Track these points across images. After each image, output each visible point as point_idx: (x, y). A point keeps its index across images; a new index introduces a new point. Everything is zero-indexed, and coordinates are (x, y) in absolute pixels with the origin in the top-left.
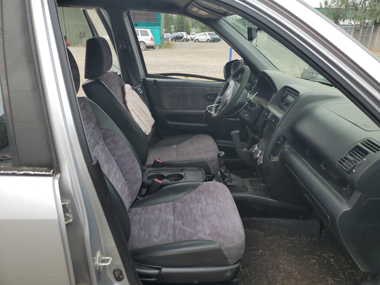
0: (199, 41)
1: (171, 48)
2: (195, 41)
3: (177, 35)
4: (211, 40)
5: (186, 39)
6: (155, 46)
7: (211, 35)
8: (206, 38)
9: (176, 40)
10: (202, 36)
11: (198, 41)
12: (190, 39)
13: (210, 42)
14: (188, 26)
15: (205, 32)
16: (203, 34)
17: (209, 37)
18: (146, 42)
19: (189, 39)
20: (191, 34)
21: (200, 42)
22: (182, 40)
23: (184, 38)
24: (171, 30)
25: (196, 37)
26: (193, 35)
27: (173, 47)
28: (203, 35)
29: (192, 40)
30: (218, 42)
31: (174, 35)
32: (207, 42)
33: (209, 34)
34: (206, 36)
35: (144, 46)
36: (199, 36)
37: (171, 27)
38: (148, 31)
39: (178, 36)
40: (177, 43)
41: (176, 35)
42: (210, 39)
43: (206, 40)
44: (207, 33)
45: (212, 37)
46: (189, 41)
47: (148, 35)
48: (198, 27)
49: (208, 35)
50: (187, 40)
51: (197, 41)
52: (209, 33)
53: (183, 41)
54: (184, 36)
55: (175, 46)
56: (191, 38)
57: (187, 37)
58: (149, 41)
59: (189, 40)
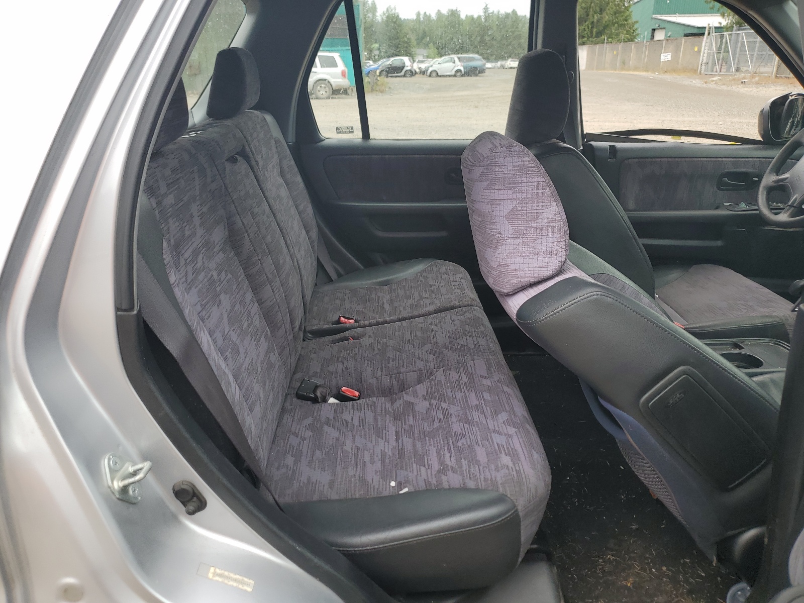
0: (439, 74)
1: (382, 92)
2: (430, 76)
3: (391, 63)
4: (463, 73)
5: (410, 71)
6: (350, 88)
7: (463, 62)
8: (453, 68)
9: (389, 75)
10: (444, 63)
11: (436, 74)
12: (418, 70)
13: (463, 76)
14: (408, 43)
15: (449, 54)
16: (447, 59)
17: (460, 66)
18: (332, 81)
19: (415, 71)
20: (417, 60)
21: (440, 76)
22: (402, 73)
23: (406, 69)
24: (373, 55)
25: (432, 66)
26: (422, 62)
27: (387, 89)
28: (447, 62)
29: (423, 73)
30: (479, 76)
31: (383, 65)
32: (455, 76)
33: (459, 58)
34: (454, 62)
35: (327, 89)
36: (439, 63)
37: (372, 47)
38: (336, 56)
39: (393, 65)
40: (393, 81)
41: (388, 63)
42: (462, 69)
43: (453, 73)
44: (455, 57)
45: (465, 64)
46: (417, 75)
47: (334, 65)
48: (431, 44)
49: (457, 60)
50: (412, 73)
51: (434, 74)
52: (460, 56)
53: (404, 76)
54: (406, 64)
55: (390, 88)
56: (420, 68)
57: (412, 67)
58: (339, 78)
59: (416, 73)
